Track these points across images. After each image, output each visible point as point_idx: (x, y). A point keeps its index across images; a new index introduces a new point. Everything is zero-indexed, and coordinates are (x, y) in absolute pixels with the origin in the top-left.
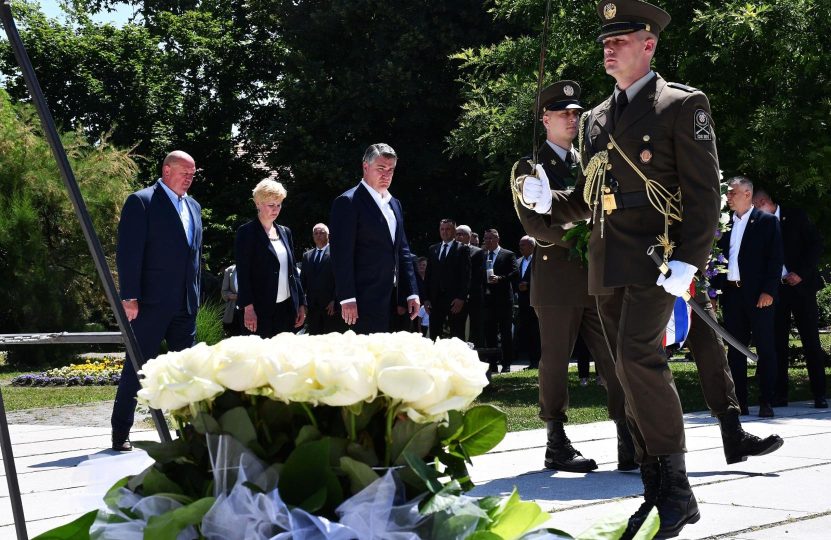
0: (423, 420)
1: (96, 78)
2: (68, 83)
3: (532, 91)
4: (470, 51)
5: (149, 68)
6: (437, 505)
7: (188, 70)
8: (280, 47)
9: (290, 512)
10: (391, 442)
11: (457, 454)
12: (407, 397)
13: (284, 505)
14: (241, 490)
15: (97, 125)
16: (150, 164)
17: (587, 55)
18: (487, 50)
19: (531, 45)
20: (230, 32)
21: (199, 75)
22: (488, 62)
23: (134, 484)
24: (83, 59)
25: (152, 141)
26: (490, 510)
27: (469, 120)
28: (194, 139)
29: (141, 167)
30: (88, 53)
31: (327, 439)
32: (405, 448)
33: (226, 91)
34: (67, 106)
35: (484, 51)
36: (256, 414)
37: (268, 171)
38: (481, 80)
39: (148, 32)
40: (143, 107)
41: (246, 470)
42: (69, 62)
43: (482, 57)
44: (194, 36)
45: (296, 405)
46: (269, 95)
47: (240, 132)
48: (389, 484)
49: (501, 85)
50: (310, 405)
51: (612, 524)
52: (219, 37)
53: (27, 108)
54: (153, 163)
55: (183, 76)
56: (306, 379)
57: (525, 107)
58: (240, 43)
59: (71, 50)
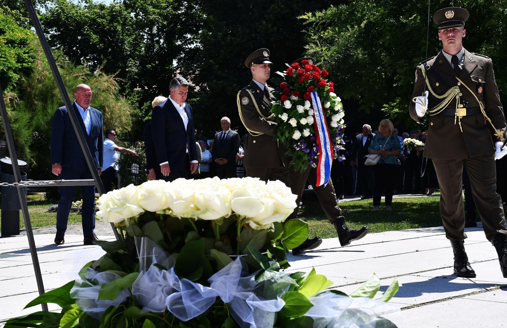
0: (258, 228)
1: (95, 34)
2: (79, 38)
3: (346, 37)
4: (310, 14)
5: (125, 28)
6: (266, 277)
7: (147, 29)
8: (201, 14)
9: (180, 280)
10: (240, 240)
11: (280, 248)
12: (249, 214)
13: (177, 277)
14: (154, 269)
15: (96, 61)
16: (126, 84)
17: (379, 15)
18: (320, 13)
19: (346, 10)
20: (172, 6)
21: (154, 31)
22: (321, 20)
23: (95, 266)
24: (87, 23)
25: (127, 70)
26: (298, 279)
27: (309, 55)
28: (151, 68)
29: (120, 85)
30: (90, 20)
31: (203, 239)
32: (249, 244)
33: (169, 40)
34: (79, 51)
35: (318, 14)
36: (163, 225)
37: (194, 86)
38: (317, 31)
39: (125, 7)
40: (122, 50)
41: (156, 257)
42: (79, 25)
43: (317, 17)
44: (151, 9)
45: (185, 220)
46: (194, 42)
47: (177, 64)
48: (238, 265)
49: (328, 33)
50: (193, 219)
51: (370, 287)
52: (165, 9)
53: (55, 52)
54: (127, 83)
55: (145, 32)
56: (190, 205)
57: (342, 47)
58: (177, 12)
59: (81, 18)
